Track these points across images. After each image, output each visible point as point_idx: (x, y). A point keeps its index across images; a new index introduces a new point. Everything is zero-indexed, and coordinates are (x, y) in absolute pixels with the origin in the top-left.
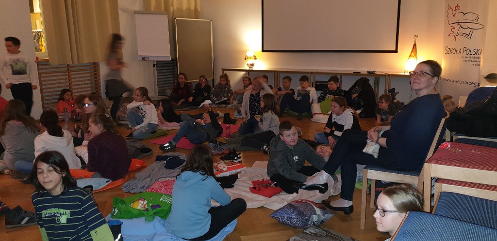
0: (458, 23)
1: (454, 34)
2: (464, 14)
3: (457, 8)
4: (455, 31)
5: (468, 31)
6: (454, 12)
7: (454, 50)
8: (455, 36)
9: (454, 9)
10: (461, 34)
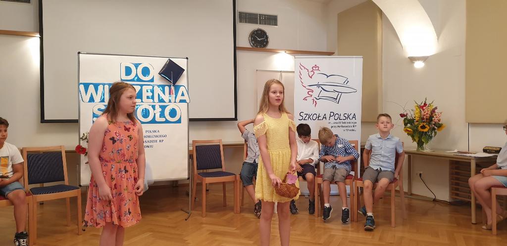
0: (318, 85)
1: (312, 98)
2: (328, 77)
4: (315, 95)
5: (334, 95)
6: (311, 74)
7: (315, 116)
9: (310, 70)
10: (324, 98)
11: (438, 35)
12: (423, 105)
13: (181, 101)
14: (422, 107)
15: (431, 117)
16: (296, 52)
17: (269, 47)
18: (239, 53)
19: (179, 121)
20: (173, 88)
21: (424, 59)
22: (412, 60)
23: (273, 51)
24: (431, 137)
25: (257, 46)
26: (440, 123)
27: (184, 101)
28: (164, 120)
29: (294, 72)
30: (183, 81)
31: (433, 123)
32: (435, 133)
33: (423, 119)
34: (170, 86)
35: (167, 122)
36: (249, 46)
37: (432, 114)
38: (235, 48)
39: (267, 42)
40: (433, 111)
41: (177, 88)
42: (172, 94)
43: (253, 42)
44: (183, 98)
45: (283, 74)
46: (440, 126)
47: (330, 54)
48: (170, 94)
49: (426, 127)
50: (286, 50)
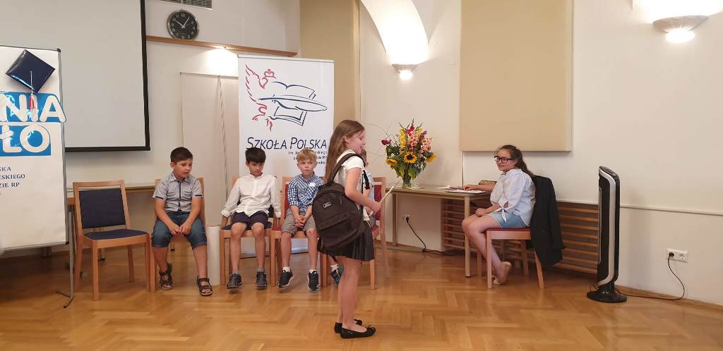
0: (274, 99)
1: (266, 117)
2: (287, 87)
3: (267, 74)
4: (270, 112)
5: (297, 114)
6: (263, 82)
7: (270, 143)
8: (271, 120)
9: (262, 76)
10: (283, 117)
11: (429, 37)
12: (409, 128)
13: (50, 120)
14: (408, 132)
15: (419, 144)
16: (240, 49)
17: (199, 38)
18: (150, 45)
19: (47, 152)
20: (33, 97)
21: (412, 68)
22: (397, 68)
23: (205, 46)
24: (419, 170)
25: (180, 37)
26: (430, 151)
27: (56, 120)
28: (19, 150)
29: (237, 78)
30: (52, 87)
31: (422, 151)
32: (425, 165)
33: (409, 146)
34: (28, 95)
35: (25, 153)
36: (167, 35)
37: (420, 140)
38: (145, 38)
39: (196, 32)
40: (422, 137)
41: (42, 99)
42: (32, 107)
43: (174, 30)
44: (53, 115)
45: (222, 80)
46: (430, 156)
47: (291, 54)
48: (29, 107)
49: (413, 158)
50: (225, 45)
